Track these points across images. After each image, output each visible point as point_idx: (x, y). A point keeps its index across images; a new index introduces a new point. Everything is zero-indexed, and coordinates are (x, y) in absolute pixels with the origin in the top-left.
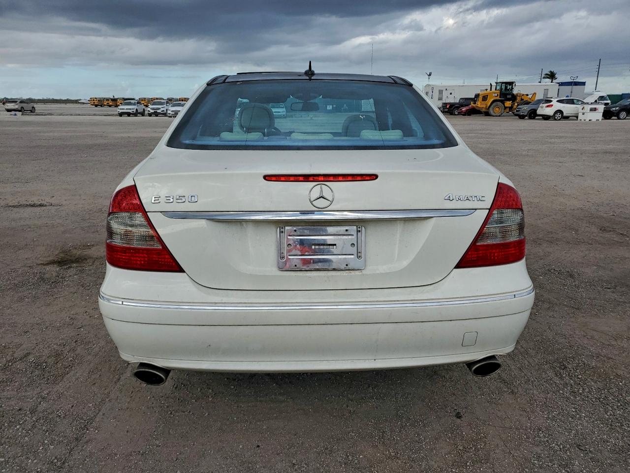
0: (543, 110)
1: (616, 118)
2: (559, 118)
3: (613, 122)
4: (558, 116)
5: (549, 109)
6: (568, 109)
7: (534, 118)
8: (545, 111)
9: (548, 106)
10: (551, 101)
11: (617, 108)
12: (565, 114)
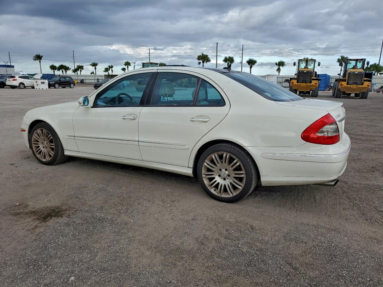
0: (10, 82)
1: (54, 87)
2: (23, 88)
3: (52, 89)
4: (22, 86)
5: (15, 82)
6: (27, 82)
7: (3, 87)
8: (12, 83)
9: (14, 80)
10: (15, 77)
11: (53, 82)
12: (26, 85)
